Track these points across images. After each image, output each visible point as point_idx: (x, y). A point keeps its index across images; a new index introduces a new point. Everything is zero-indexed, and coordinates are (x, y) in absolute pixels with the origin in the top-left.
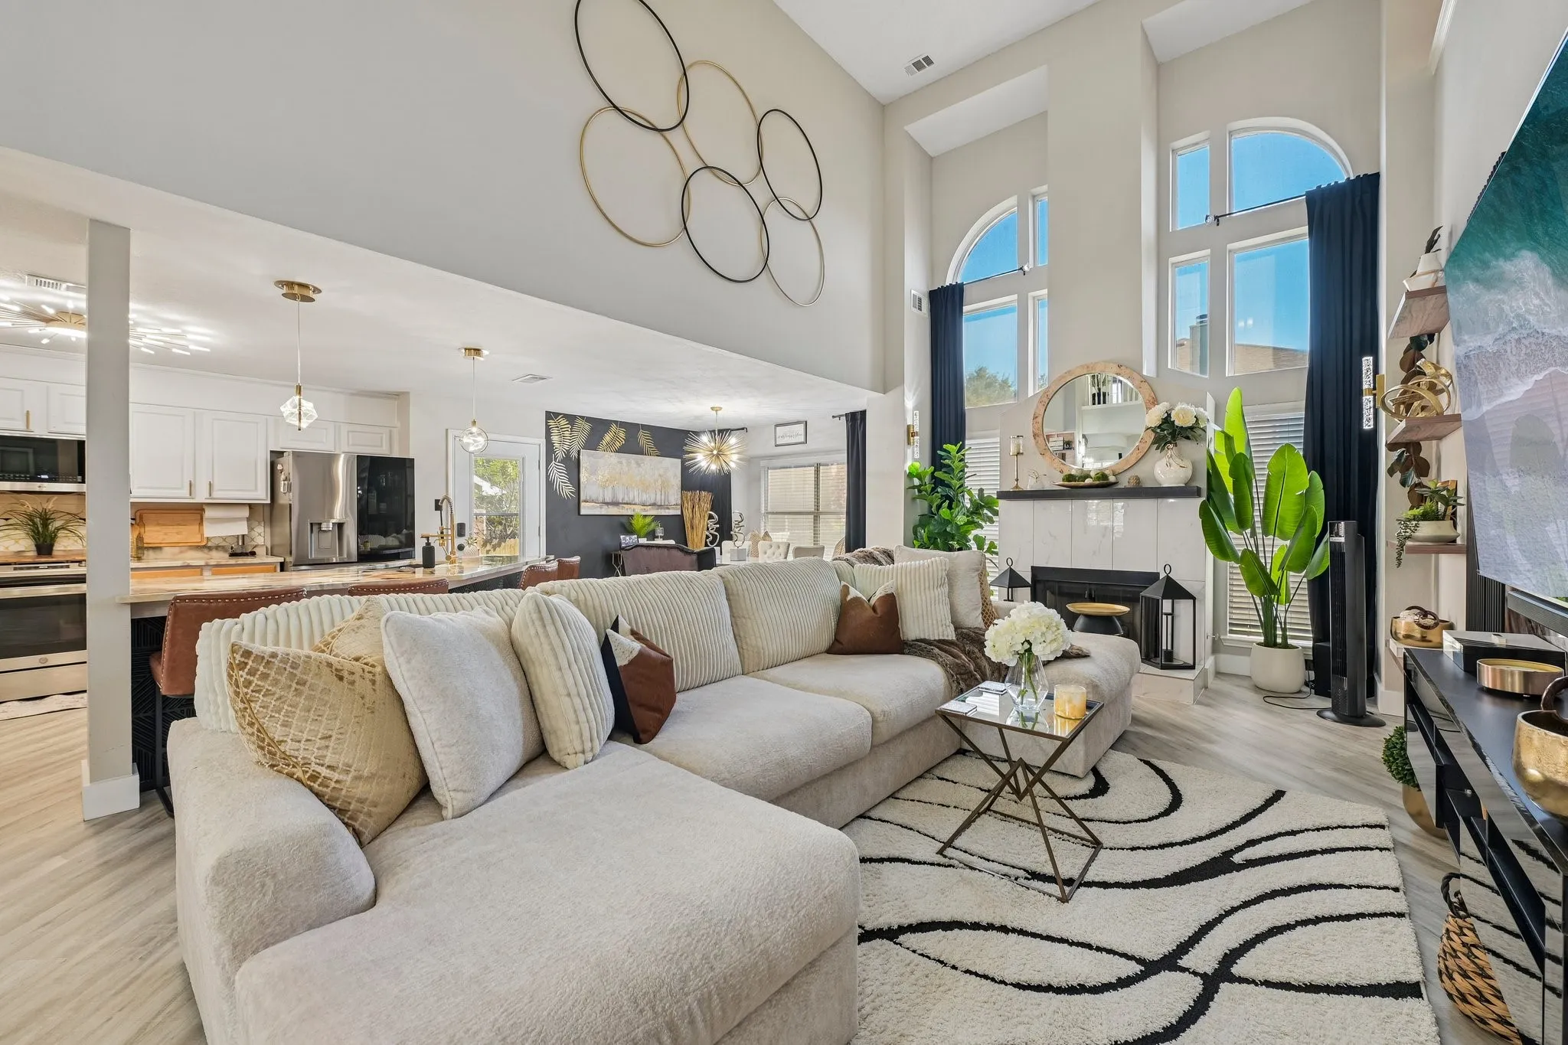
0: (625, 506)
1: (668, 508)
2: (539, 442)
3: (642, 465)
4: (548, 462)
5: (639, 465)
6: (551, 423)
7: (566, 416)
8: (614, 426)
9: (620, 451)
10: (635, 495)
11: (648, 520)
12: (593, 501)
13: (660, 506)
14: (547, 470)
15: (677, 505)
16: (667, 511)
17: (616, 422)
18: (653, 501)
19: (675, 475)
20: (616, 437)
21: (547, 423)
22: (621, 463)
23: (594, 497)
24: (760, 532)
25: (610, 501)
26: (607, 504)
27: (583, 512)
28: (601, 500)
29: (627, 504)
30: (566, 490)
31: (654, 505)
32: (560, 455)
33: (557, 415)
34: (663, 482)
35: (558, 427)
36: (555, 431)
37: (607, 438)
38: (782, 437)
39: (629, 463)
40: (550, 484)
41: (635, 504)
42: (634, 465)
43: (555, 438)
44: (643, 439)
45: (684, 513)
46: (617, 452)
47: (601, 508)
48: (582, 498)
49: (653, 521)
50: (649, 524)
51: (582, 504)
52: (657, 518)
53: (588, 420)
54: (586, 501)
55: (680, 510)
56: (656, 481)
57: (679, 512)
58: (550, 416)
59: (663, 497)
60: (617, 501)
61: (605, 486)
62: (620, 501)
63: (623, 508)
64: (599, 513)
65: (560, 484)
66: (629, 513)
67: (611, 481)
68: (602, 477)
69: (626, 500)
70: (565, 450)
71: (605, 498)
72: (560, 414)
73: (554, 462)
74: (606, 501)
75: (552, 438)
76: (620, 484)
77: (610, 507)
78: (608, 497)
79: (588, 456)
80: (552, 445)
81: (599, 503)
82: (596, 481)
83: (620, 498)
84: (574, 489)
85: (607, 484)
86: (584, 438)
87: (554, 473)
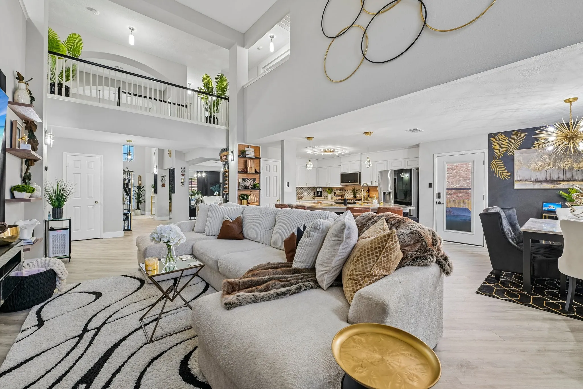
0: (561, 182)
2: (484, 151)
4: (490, 160)
6: (493, 139)
7: (503, 133)
10: (573, 175)
12: (526, 180)
14: (489, 165)
21: (489, 140)
23: (527, 178)
26: (541, 182)
27: (517, 187)
28: (534, 179)
29: (563, 181)
30: (504, 175)
32: (499, 155)
33: (496, 134)
35: (497, 141)
36: (496, 143)
40: (491, 173)
41: (574, 181)
43: (495, 147)
47: (534, 184)
48: (516, 178)
51: (516, 183)
54: (519, 181)
60: (552, 179)
61: (537, 171)
62: (555, 179)
63: (558, 184)
64: (532, 188)
65: (498, 171)
66: (566, 187)
67: (545, 167)
68: (535, 165)
69: (562, 177)
70: (503, 152)
71: (538, 178)
72: (498, 133)
73: (494, 160)
74: (539, 180)
75: (493, 147)
76: (555, 168)
77: (544, 183)
78: (542, 176)
79: (521, 153)
80: (494, 151)
81: (532, 181)
82: (529, 168)
83: (555, 177)
84: (510, 174)
85: (540, 169)
86: (519, 143)
87: (495, 166)
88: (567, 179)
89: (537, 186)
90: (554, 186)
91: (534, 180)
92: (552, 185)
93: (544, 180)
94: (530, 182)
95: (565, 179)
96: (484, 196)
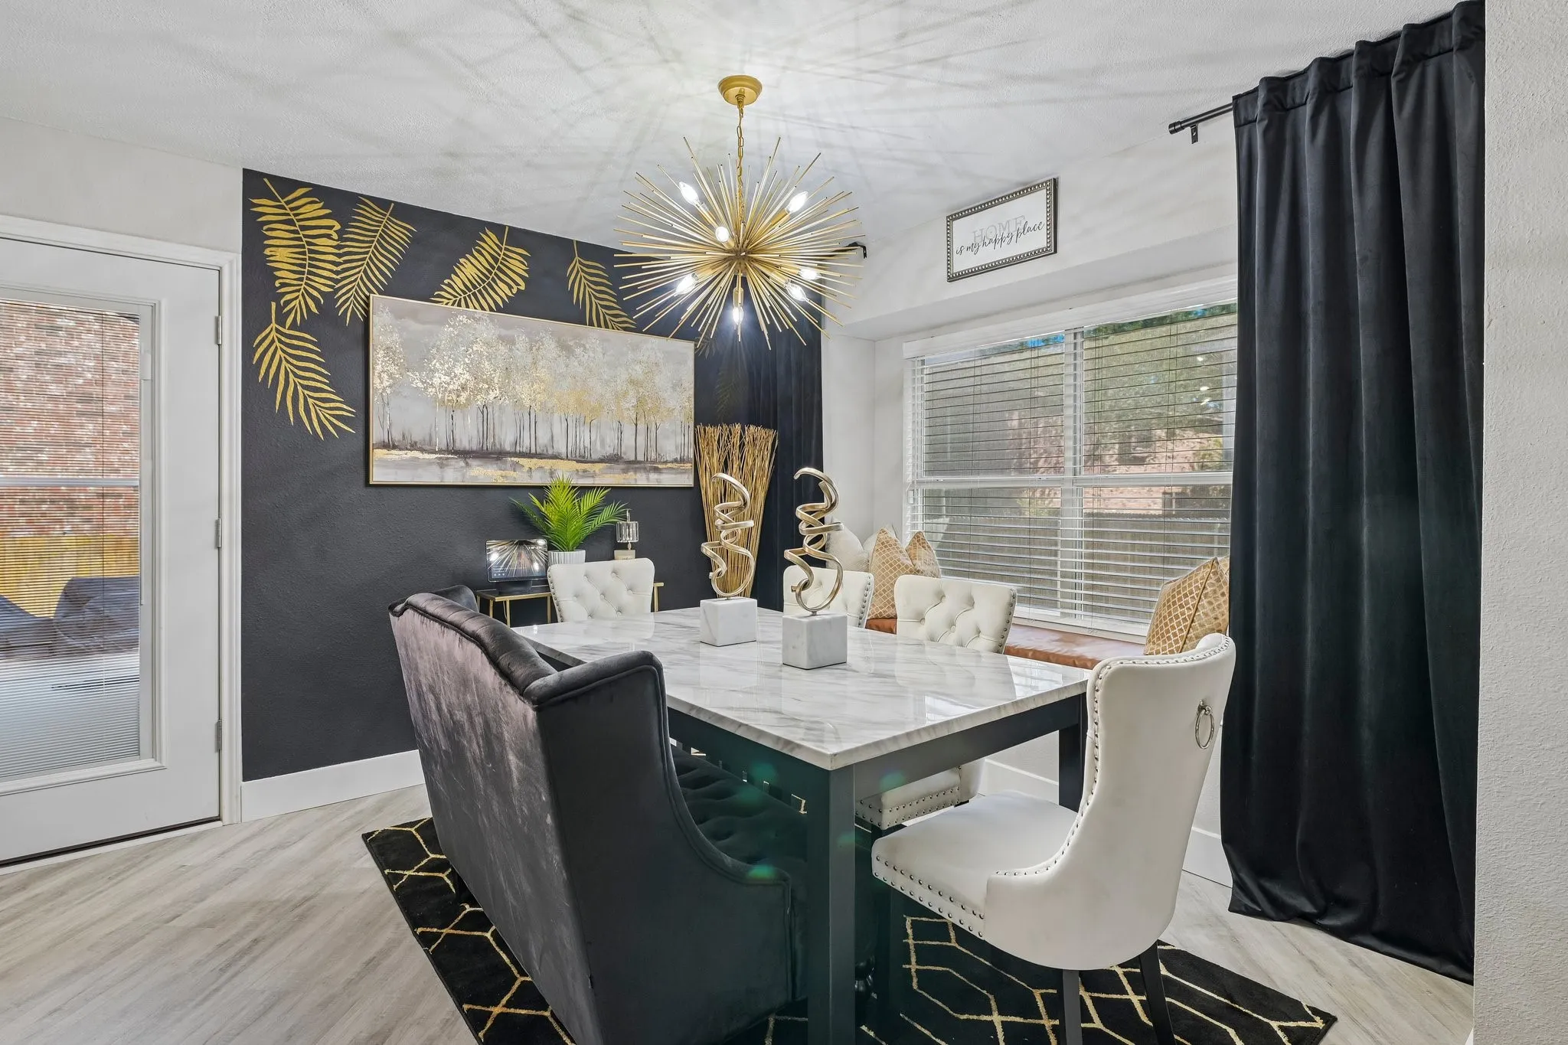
0: (523, 461)
1: (656, 470)
2: (219, 264)
3: (578, 351)
4: (253, 323)
5: (565, 348)
6: (266, 207)
7: (319, 193)
8: (490, 240)
9: (512, 307)
10: (554, 434)
11: (590, 501)
12: (414, 446)
13: (633, 465)
14: (248, 349)
15: (682, 461)
16: (653, 476)
17: (498, 229)
18: (609, 451)
19: (677, 385)
20: (497, 268)
21: (247, 205)
22: (510, 342)
23: (417, 436)
24: (899, 533)
25: (475, 447)
26: (465, 454)
27: (378, 476)
28: (440, 442)
29: (529, 455)
30: (322, 410)
31: (613, 459)
32: (298, 304)
33: (286, 185)
34: (640, 401)
35: (290, 222)
36: (280, 233)
37: (469, 269)
38: (971, 248)
39: (534, 344)
41: (555, 457)
42: (550, 347)
43: (281, 256)
44: (581, 280)
45: (703, 483)
46: (499, 310)
47: (442, 464)
48: (377, 434)
49: (607, 501)
50: (594, 513)
51: (377, 454)
52: (616, 494)
53: (403, 212)
54: (387, 446)
55: (692, 477)
56: (620, 396)
57: (687, 481)
58: (255, 183)
59: (641, 440)
60: (498, 446)
61: (453, 408)
62: (508, 448)
63: (515, 467)
64: (436, 481)
65: (296, 391)
66: (537, 480)
67: (477, 391)
68: (447, 379)
69: (526, 444)
70: (315, 293)
71: (457, 437)
72: (296, 184)
73: (274, 325)
74: (458, 446)
75: (267, 252)
76: (507, 402)
77: (473, 462)
78: (468, 435)
79: (399, 315)
80: (270, 274)
81: (435, 452)
82: (426, 389)
83: (506, 439)
84: (347, 411)
85: (462, 399)
86: (386, 264)
87: (275, 359)
88: (539, 451)
89: (454, 474)
90: (504, 473)
91: (444, 447)
92: (500, 472)
93: (475, 448)
94: (427, 456)
95: (533, 451)
96: (218, 524)
